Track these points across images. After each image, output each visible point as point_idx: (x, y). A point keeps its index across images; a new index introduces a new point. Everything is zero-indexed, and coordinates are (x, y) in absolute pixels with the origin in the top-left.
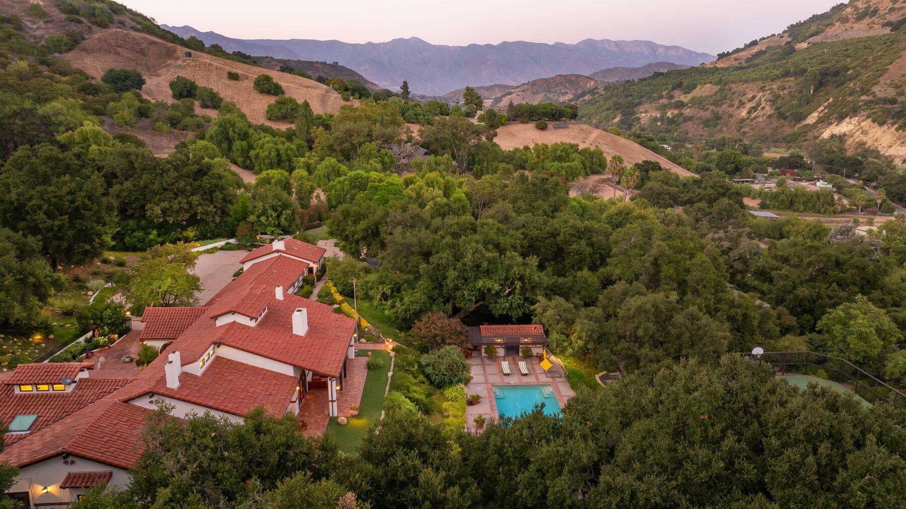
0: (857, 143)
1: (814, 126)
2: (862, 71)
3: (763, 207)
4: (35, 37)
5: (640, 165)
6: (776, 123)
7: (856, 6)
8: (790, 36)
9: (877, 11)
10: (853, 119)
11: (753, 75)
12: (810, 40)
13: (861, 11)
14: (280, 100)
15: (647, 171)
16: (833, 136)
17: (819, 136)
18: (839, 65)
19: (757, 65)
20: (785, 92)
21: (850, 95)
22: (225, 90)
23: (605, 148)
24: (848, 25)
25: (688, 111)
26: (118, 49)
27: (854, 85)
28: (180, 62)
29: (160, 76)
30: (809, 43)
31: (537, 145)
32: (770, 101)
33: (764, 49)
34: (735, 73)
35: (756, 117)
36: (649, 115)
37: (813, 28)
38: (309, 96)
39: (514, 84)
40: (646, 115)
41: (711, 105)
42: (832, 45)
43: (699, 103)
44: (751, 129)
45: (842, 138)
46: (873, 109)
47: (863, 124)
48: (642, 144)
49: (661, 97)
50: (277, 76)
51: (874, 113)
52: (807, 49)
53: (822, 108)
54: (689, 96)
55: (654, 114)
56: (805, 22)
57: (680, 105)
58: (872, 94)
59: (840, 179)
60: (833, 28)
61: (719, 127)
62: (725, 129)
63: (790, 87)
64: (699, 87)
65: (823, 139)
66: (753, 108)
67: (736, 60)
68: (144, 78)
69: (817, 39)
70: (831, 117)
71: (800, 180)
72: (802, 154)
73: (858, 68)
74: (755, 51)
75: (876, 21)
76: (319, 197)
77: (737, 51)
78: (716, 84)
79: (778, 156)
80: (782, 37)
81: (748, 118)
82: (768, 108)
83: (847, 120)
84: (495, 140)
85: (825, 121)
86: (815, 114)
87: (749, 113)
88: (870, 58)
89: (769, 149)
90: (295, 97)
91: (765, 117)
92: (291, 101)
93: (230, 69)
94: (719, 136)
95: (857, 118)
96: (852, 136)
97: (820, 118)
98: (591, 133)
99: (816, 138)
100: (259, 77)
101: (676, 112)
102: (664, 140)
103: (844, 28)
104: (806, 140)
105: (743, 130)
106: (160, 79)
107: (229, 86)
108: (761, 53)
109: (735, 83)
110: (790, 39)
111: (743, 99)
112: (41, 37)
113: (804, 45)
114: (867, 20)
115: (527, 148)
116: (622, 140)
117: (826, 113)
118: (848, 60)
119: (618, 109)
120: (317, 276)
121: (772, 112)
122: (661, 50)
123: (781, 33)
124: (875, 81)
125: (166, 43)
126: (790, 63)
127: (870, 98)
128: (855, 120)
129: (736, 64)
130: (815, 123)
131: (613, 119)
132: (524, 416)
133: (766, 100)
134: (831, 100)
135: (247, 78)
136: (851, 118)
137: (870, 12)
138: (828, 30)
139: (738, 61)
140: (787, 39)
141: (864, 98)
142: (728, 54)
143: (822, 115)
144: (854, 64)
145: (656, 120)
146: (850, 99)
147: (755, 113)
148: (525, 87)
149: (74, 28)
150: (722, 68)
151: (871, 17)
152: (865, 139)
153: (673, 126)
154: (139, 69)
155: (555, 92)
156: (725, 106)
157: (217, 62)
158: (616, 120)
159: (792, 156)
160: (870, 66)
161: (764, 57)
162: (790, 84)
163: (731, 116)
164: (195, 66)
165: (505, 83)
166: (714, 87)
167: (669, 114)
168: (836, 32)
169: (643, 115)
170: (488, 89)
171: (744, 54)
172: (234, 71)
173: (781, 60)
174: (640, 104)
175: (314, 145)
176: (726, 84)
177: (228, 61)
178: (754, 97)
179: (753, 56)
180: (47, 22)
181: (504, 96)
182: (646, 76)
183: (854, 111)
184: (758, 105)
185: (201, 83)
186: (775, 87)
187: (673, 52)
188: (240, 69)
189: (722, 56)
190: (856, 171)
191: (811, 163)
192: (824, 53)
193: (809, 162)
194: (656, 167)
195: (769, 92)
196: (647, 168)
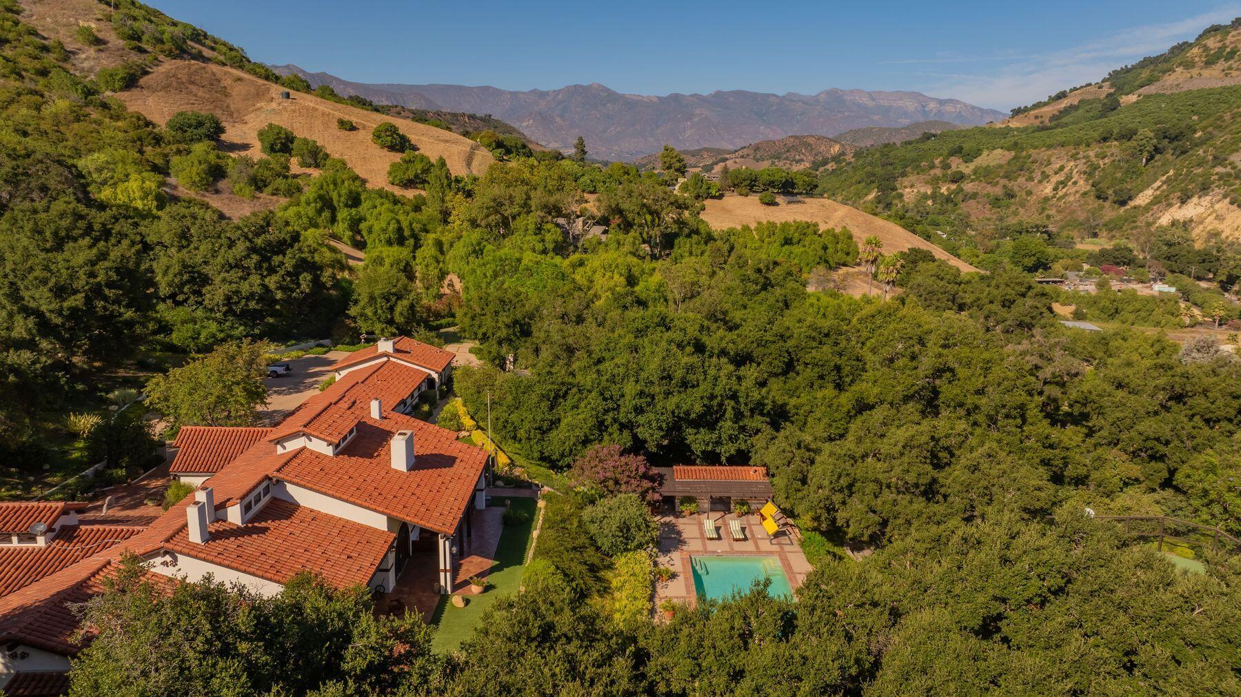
0: (1209, 232)
1: (1147, 208)
2: (1216, 133)
3: (1078, 316)
4: (82, 70)
5: (905, 253)
6: (1093, 203)
7: (1205, 46)
8: (1112, 86)
9: (1235, 53)
10: (1203, 199)
11: (1061, 138)
12: (1141, 90)
13: (1212, 52)
14: (407, 159)
15: (914, 262)
16: (1174, 223)
17: (1154, 222)
18: (1183, 125)
19: (1066, 124)
20: (1106, 161)
21: (1199, 165)
22: (335, 145)
23: (856, 232)
24: (1195, 71)
25: (970, 185)
26: (191, 87)
27: (1204, 152)
28: (274, 105)
29: (246, 123)
30: (1139, 96)
31: (759, 223)
32: (1085, 173)
33: (1076, 103)
34: (1037, 134)
35: (1066, 195)
36: (915, 190)
37: (1145, 74)
38: (447, 154)
39: (731, 147)
40: (912, 190)
41: (1002, 178)
42: (1171, 98)
43: (985, 174)
44: (1058, 211)
45: (1186, 225)
46: (1232, 185)
47: (1217, 206)
48: (905, 227)
49: (932, 167)
50: (405, 126)
51: (1233, 191)
52: (1137, 102)
53: (1158, 183)
54: (972, 166)
55: (922, 190)
56: (1134, 67)
57: (958, 178)
58: (1230, 164)
59: (1186, 280)
60: (1173, 76)
61: (1013, 208)
62: (1022, 211)
63: (1112, 155)
64: (985, 153)
65: (1161, 227)
66: (1062, 183)
67: (1036, 117)
68: (224, 124)
69: (1151, 89)
70: (1172, 196)
71: (1129, 281)
72: (1130, 246)
73: (1210, 129)
74: (1063, 106)
75: (1235, 66)
76: (453, 286)
77: (1038, 105)
78: (1009, 150)
79: (1097, 249)
80: (1100, 87)
81: (1054, 197)
82: (1081, 182)
83: (1195, 200)
84: (702, 216)
85: (1161, 201)
86: (1149, 192)
87: (1055, 189)
88: (1227, 116)
89: (1083, 238)
90: (427, 154)
91: (1078, 195)
92: (423, 158)
93: (341, 116)
94: (1012, 221)
95: (1208, 198)
96: (1201, 223)
97: (1156, 198)
98: (835, 210)
99: (1149, 224)
100: (380, 126)
101: (954, 187)
102: (936, 225)
103: (1189, 75)
104: (1136, 228)
105: (1047, 212)
106: (245, 128)
107: (338, 137)
108: (1072, 108)
109: (1036, 148)
110: (1112, 91)
111: (1048, 170)
112: (91, 70)
113: (1133, 98)
114: (1222, 64)
115: (746, 228)
116: (879, 222)
117: (1164, 191)
118: (1195, 118)
119: (873, 182)
120: (441, 391)
121: (1089, 188)
122: (932, 105)
123: (1100, 81)
124: (1234, 147)
125: (256, 79)
126: (1113, 122)
127: (1228, 169)
128: (1206, 200)
129: (1037, 123)
130: (1148, 204)
131: (866, 195)
132: (737, 598)
133: (1080, 172)
134: (1171, 172)
135: (364, 128)
136: (1200, 197)
137: (1225, 54)
138: (1166, 77)
139: (1040, 120)
140: (1107, 89)
141: (1219, 169)
142: (1026, 109)
143: (1158, 192)
144: (1204, 123)
145: (925, 197)
146: (1200, 170)
147: (1065, 190)
148: (745, 152)
149: (135, 58)
150: (1017, 129)
151: (1226, 60)
152: (1220, 226)
153: (950, 206)
154: (218, 113)
155: (787, 158)
156: (1021, 180)
157: (325, 106)
158: (871, 197)
159: (1117, 249)
160: (1227, 126)
161: (1074, 114)
162: (1113, 150)
163: (1029, 193)
164: (294, 111)
165: (717, 146)
166: (1006, 153)
167: (944, 190)
168: (1177, 80)
169: (908, 190)
170: (694, 154)
171: (1048, 111)
172: (346, 118)
173: (1101, 117)
174: (904, 175)
175: (451, 219)
176: (1023, 149)
177: (339, 105)
178: (1062, 168)
179: (1060, 112)
180: (100, 50)
181: (716, 163)
182: (913, 138)
183: (1205, 189)
184: (1069, 177)
185: (300, 132)
186: (1091, 154)
187: (949, 108)
188: (355, 115)
189: (1017, 112)
190: (1209, 271)
191: (1145, 258)
192: (1160, 108)
193: (1141, 257)
194: (928, 257)
195: (1084, 161)
196: (915, 258)
